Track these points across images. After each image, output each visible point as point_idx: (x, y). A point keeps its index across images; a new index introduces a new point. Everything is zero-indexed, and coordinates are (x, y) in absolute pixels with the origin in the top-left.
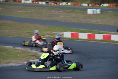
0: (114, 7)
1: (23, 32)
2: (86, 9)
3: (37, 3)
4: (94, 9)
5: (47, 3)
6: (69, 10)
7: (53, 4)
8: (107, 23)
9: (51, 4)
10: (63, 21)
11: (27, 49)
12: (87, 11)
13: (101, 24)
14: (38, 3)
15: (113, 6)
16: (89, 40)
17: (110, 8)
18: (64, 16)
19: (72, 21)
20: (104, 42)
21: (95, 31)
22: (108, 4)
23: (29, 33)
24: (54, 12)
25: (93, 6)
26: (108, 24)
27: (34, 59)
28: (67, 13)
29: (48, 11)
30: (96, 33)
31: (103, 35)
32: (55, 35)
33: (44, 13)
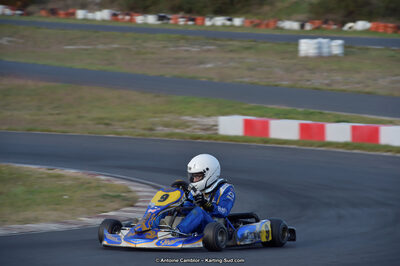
0: (390, 31)
1: (80, 117)
2: (293, 39)
3: (127, 18)
4: (320, 40)
5: (161, 18)
6: (236, 43)
7: (182, 22)
8: (368, 86)
9: (176, 24)
10: (216, 80)
11: (94, 175)
12: (297, 45)
13: (344, 91)
14: (131, 20)
15: (386, 27)
16: (304, 145)
17: (377, 36)
18: (220, 63)
19: (247, 80)
20: (355, 151)
21: (325, 112)
22: (370, 21)
23: (102, 119)
24: (187, 51)
25: (318, 28)
26: (367, 90)
27: (116, 210)
28: (231, 51)
29: (165, 47)
30: (329, 121)
32: (188, 127)
33: (153, 53)
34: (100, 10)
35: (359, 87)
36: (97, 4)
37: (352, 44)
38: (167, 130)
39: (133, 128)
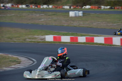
0: (96, 8)
1: (2, 37)
2: (67, 11)
3: (16, 6)
4: (76, 12)
5: (27, 6)
6: (50, 13)
7: (33, 7)
8: (90, 25)
9: (32, 7)
10: (45, 25)
11: (7, 55)
12: (69, 13)
13: (83, 27)
14: (18, 7)
15: (95, 7)
16: (72, 43)
18: (45, 19)
19: (54, 24)
20: (87, 45)
21: (78, 33)
22: (90, 6)
23: (9, 37)
24: (35, 16)
25: (75, 8)
27: (15, 65)
28: (49, 16)
29: (28, 15)
30: (79, 36)
31: (86, 38)
32: (36, 39)
33: (25, 17)
34: (8, 4)
35: (88, 26)
36: (7, 2)
37: (85, 13)
38: (30, 40)
39: (19, 40)
